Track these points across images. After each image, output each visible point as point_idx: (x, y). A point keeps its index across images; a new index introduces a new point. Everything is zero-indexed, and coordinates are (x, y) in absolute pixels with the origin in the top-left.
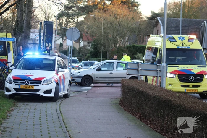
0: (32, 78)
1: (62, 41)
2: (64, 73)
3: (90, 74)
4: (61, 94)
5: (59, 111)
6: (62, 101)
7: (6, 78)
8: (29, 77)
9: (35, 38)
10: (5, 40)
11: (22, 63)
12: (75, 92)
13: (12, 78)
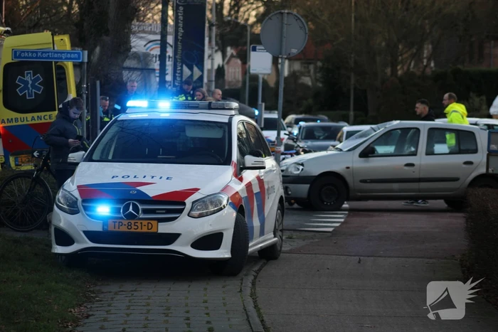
0: (151, 191)
1: (223, 60)
2: (262, 170)
3: (338, 167)
4: (255, 245)
5: (257, 320)
6: (258, 272)
7: (56, 193)
8: (138, 188)
9: (145, 51)
10: (48, 57)
11: (111, 140)
12: (295, 235)
13: (76, 194)
